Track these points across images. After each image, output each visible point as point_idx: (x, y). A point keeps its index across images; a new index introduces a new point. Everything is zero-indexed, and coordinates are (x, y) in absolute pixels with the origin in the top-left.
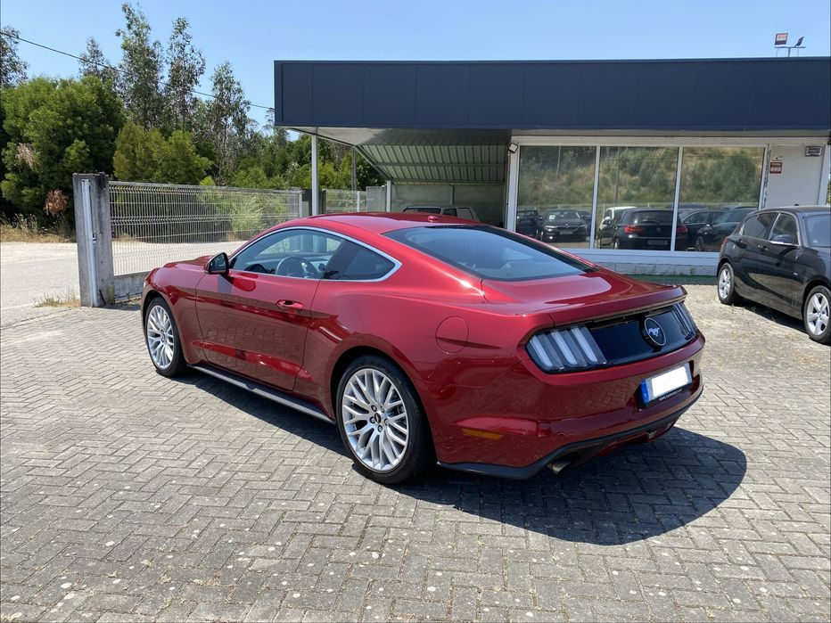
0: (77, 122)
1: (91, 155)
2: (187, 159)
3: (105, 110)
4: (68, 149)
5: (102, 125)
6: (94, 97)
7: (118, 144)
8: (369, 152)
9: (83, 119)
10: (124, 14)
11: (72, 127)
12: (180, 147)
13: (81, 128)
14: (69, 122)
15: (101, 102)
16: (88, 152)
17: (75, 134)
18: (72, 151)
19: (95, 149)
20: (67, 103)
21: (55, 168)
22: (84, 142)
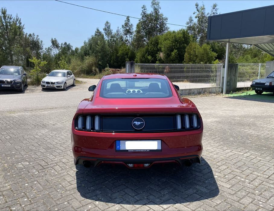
0: (176, 44)
1: (179, 54)
2: (207, 54)
3: (185, 39)
4: (172, 53)
5: (183, 44)
6: (182, 35)
7: (186, 50)
8: (262, 47)
9: (178, 43)
10: (196, 7)
11: (174, 46)
12: (205, 50)
13: (177, 46)
14: (174, 44)
15: (184, 37)
16: (178, 53)
17: (175, 48)
18: (173, 53)
19: (180, 52)
20: (174, 38)
21: (168, 59)
22: (177, 50)
